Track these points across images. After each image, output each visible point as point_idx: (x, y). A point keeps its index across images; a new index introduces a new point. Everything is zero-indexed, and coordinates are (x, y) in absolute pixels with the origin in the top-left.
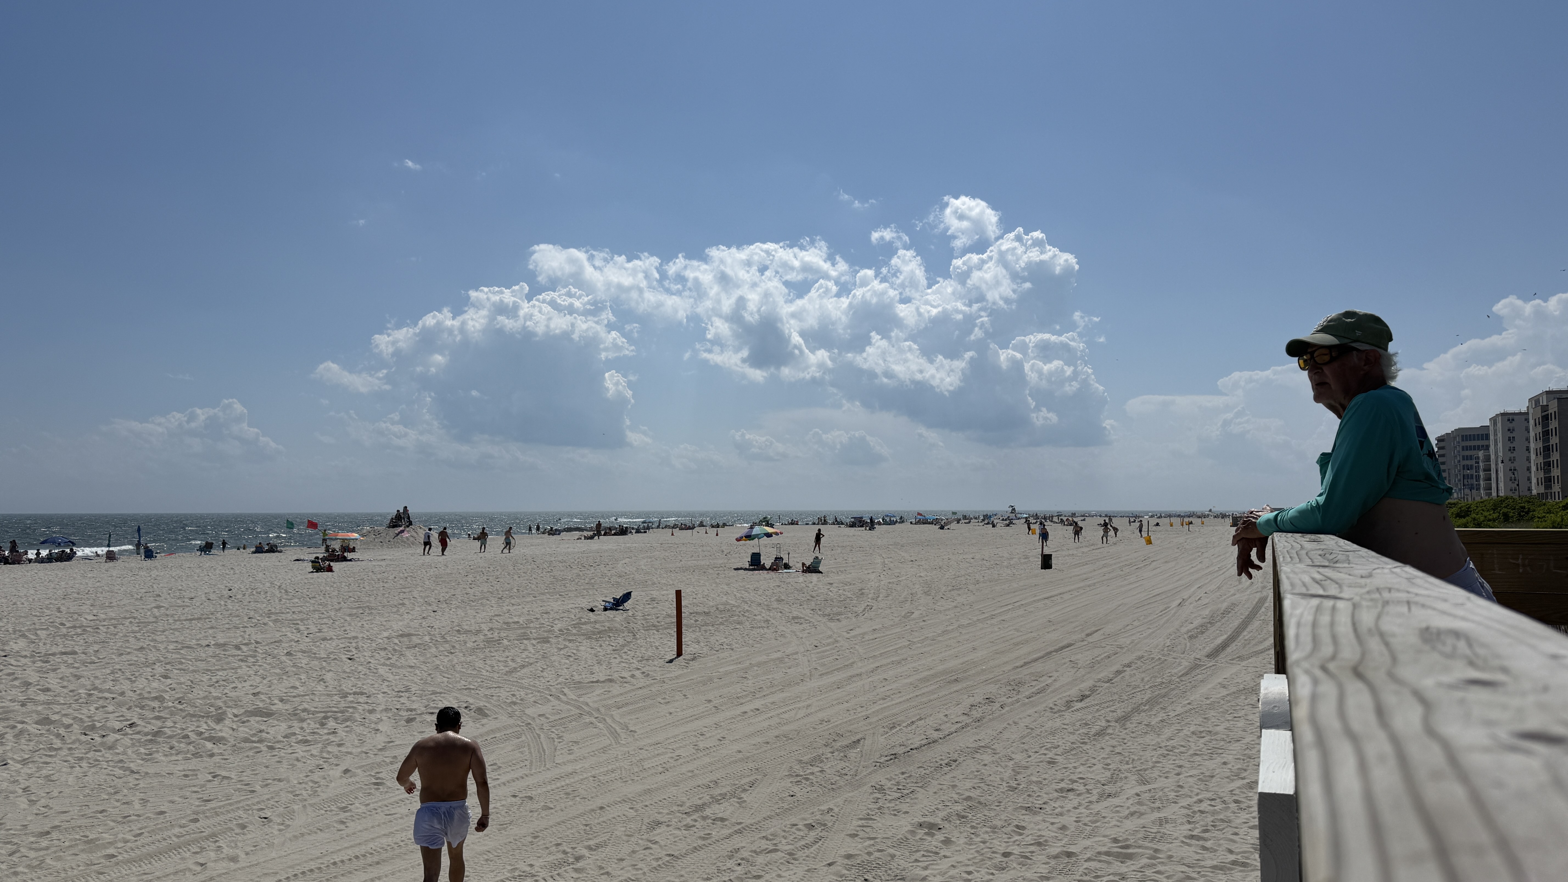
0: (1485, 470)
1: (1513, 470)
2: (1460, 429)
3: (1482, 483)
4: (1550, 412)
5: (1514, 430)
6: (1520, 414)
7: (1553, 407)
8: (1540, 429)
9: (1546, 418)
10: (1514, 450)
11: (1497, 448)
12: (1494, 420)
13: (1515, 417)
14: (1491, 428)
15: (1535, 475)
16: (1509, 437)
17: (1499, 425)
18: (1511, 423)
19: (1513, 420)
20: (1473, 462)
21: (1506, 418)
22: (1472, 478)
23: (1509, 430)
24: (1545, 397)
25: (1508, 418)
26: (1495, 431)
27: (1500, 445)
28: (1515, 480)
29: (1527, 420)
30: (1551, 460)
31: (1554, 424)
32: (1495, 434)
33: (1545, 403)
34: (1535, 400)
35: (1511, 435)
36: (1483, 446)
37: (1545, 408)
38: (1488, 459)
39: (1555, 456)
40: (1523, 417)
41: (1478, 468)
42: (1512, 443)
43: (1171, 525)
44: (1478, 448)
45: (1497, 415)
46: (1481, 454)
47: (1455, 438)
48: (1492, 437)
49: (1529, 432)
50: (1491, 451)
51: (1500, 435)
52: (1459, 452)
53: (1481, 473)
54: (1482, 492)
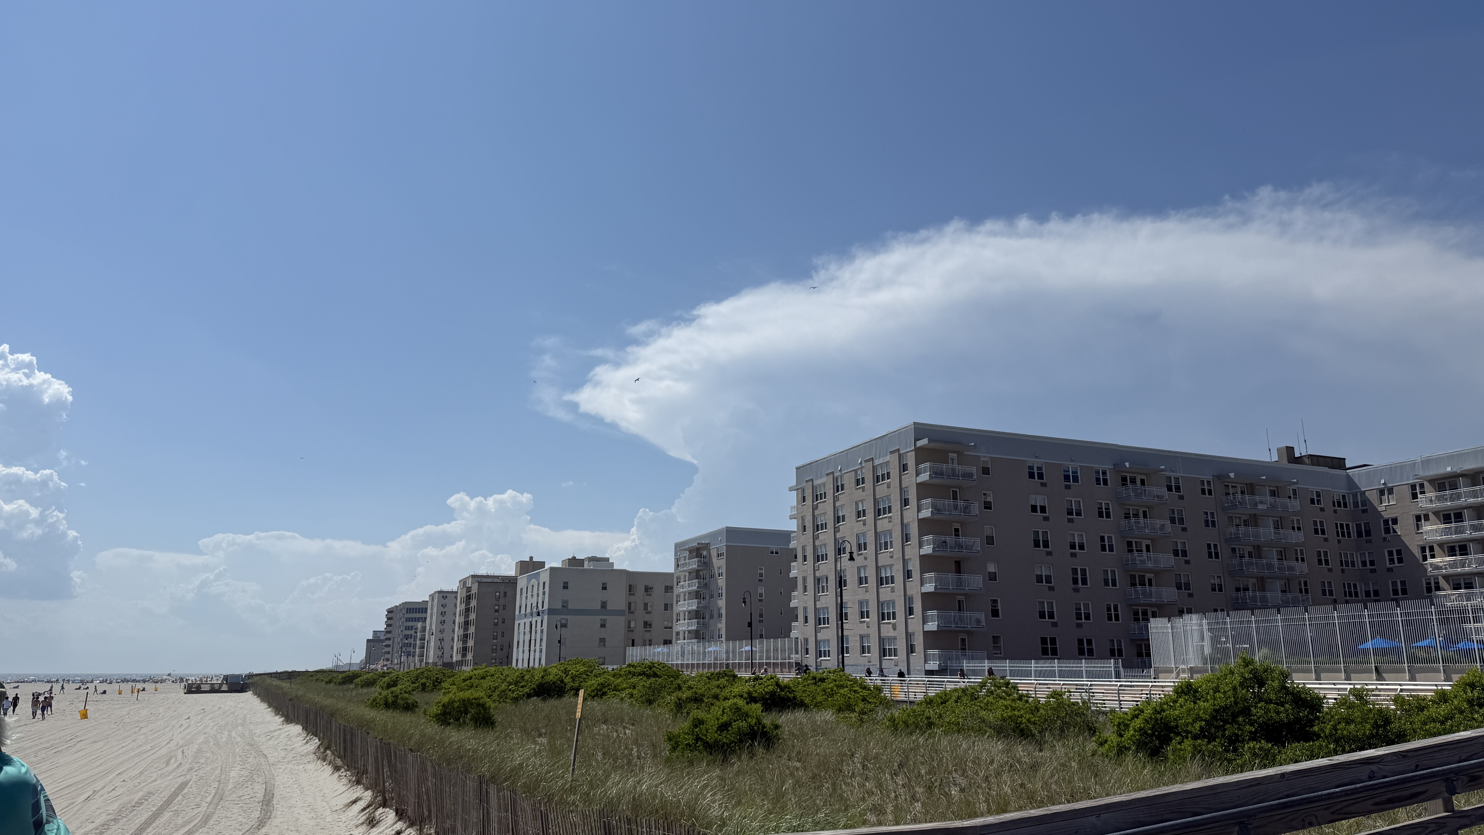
0: (421, 639)
1: (441, 640)
2: (406, 603)
3: (417, 650)
4: (472, 592)
5: (446, 606)
6: (452, 592)
7: (474, 590)
8: (463, 606)
9: (469, 598)
10: (444, 623)
11: (432, 621)
12: (432, 596)
13: (448, 595)
14: (430, 603)
15: (457, 645)
16: (442, 612)
17: (436, 601)
18: (445, 599)
19: (446, 597)
20: (412, 632)
21: (441, 595)
22: (410, 646)
23: (442, 605)
24: (470, 579)
25: (443, 595)
26: (432, 605)
27: (434, 618)
28: (442, 648)
29: (456, 597)
30: (469, 632)
31: (473, 603)
32: (432, 609)
33: (470, 586)
34: (464, 582)
35: (444, 610)
36: (422, 618)
37: (469, 589)
38: (424, 629)
39: (472, 630)
40: (454, 595)
41: (415, 637)
42: (443, 616)
43: (120, 693)
44: (418, 620)
45: (435, 592)
46: (419, 625)
47: (401, 610)
48: (429, 611)
49: (456, 608)
50: (427, 623)
51: (435, 609)
52: (403, 622)
53: (418, 642)
54: (416, 658)
